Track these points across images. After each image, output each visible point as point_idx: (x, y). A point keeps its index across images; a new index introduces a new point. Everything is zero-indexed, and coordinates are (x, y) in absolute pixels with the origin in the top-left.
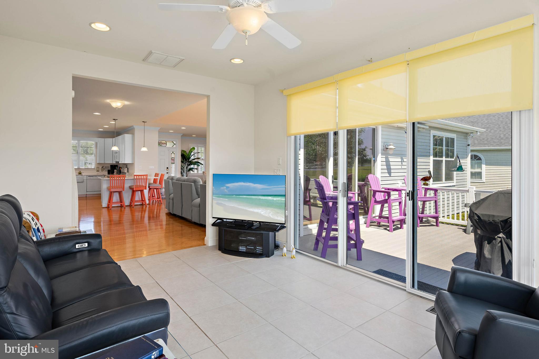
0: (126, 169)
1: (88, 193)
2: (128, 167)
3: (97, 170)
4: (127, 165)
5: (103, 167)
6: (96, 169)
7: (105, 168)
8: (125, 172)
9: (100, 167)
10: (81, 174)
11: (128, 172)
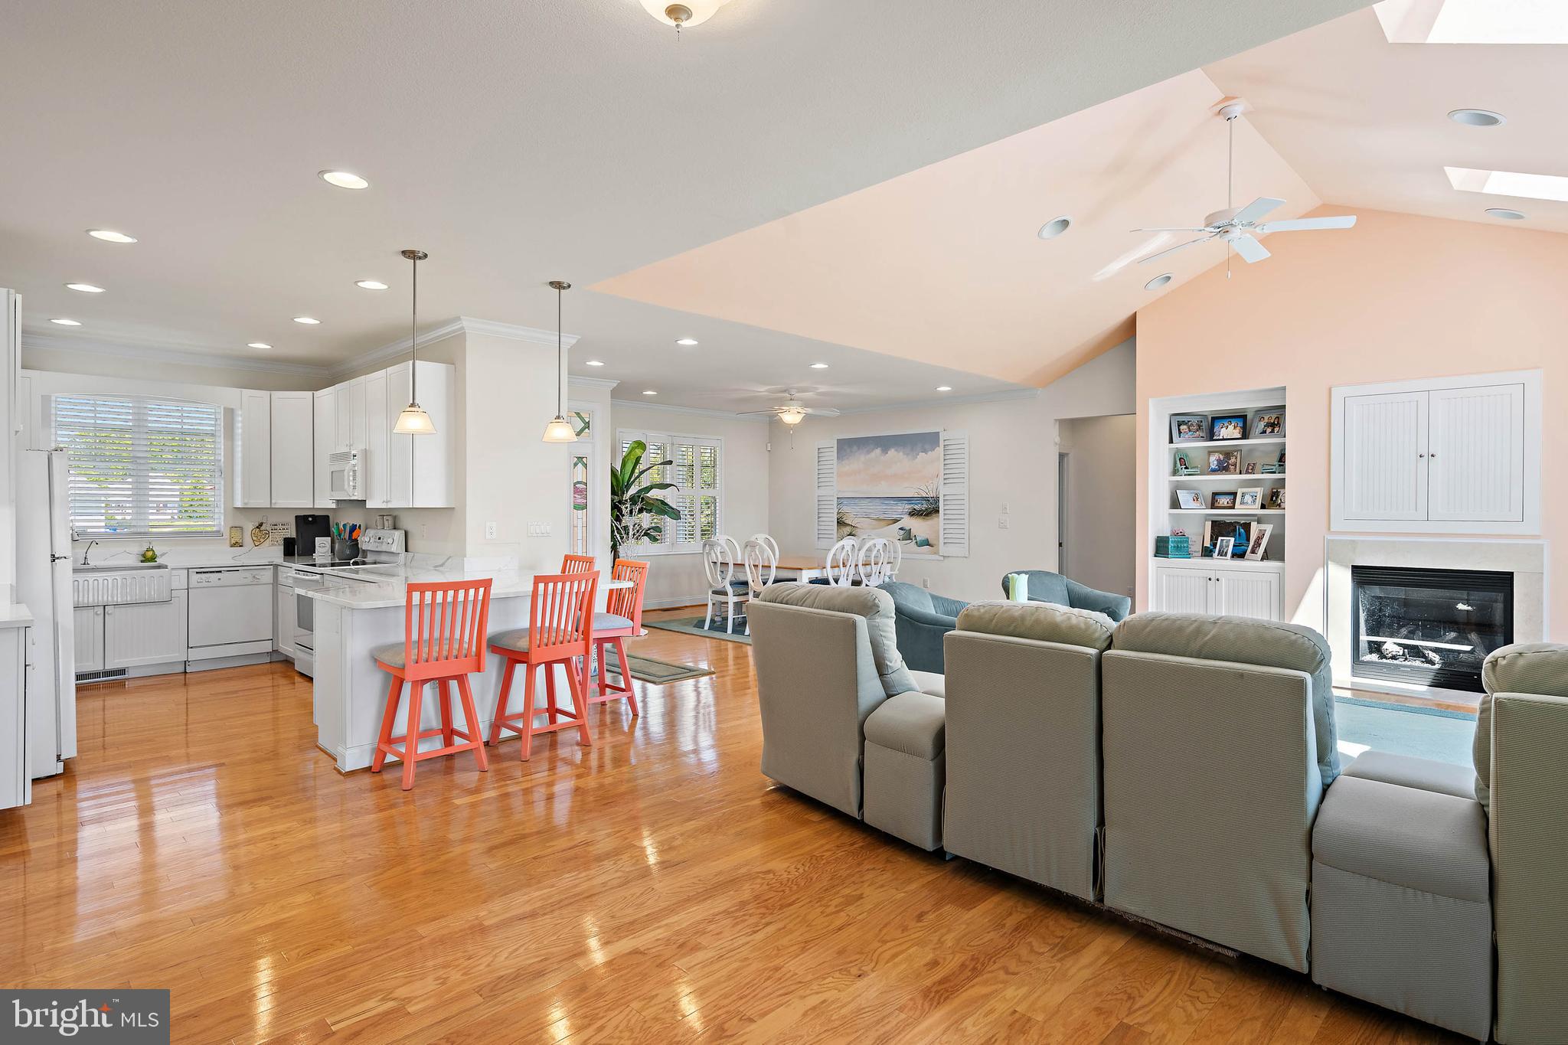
0: (398, 535)
1: (194, 655)
2: (407, 522)
3: (233, 542)
4: (395, 518)
5: (261, 525)
6: (227, 535)
7: (269, 529)
8: (394, 549)
9: (249, 527)
10: (153, 559)
11: (406, 551)
